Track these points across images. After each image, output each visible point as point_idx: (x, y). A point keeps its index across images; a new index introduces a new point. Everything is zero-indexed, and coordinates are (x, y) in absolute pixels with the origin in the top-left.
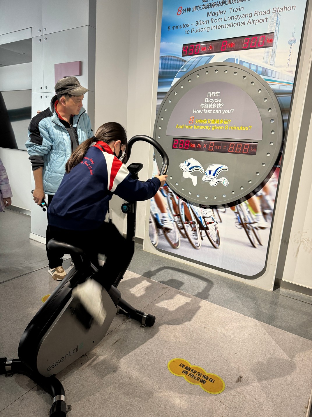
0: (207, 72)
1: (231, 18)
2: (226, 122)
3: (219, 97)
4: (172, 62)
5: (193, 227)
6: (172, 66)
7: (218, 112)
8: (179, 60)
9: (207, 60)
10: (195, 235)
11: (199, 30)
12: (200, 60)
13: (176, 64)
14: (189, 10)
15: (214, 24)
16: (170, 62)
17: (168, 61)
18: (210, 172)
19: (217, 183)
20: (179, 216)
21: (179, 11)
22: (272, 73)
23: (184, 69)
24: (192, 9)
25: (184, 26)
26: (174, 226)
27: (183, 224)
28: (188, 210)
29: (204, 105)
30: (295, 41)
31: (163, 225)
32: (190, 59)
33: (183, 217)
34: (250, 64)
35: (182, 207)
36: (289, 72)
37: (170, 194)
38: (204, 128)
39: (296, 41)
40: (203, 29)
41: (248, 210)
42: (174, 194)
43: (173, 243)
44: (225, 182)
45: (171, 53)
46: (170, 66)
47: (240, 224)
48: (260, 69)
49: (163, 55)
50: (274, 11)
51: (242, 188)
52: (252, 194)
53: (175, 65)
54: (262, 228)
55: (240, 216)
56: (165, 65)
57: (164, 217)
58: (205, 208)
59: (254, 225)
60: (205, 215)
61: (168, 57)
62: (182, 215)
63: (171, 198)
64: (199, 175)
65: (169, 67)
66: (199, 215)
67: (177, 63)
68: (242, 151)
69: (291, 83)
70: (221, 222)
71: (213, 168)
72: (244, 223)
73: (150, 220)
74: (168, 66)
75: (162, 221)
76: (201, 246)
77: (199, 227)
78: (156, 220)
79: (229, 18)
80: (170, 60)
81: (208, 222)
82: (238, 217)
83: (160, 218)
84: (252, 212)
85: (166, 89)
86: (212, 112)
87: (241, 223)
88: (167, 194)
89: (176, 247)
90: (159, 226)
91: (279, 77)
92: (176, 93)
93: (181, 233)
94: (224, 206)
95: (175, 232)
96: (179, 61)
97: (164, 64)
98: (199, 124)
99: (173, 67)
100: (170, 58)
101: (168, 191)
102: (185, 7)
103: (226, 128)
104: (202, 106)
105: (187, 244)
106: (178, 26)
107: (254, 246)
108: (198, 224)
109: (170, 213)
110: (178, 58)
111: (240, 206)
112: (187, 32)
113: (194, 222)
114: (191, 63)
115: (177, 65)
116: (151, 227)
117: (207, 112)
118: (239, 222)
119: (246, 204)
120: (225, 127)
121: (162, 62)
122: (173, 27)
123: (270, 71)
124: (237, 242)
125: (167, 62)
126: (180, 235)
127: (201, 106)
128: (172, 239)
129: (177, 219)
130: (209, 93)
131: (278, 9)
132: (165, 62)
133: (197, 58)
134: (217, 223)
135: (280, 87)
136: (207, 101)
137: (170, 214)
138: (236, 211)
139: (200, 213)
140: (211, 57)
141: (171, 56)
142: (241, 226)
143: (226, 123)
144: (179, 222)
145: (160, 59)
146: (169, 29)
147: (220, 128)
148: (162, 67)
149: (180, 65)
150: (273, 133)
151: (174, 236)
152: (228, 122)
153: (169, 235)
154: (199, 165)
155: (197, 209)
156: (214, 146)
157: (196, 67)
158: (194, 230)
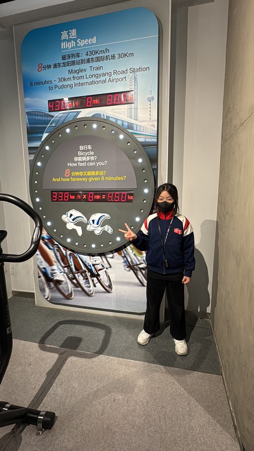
0: (76, 126)
1: (92, 76)
2: (102, 173)
3: (92, 150)
4: (39, 118)
5: (84, 276)
7: (92, 164)
9: (75, 115)
10: (87, 283)
11: (62, 86)
12: (67, 116)
14: (49, 67)
15: (77, 82)
16: (37, 118)
17: (35, 116)
18: (93, 221)
19: (101, 231)
20: (68, 267)
21: (39, 67)
22: (137, 127)
23: (53, 124)
24: (52, 67)
25: (46, 82)
26: (65, 277)
27: (74, 274)
28: (77, 260)
29: (78, 158)
30: (153, 98)
31: (53, 278)
32: (57, 114)
33: (73, 267)
34: (116, 119)
35: (70, 258)
36: (151, 126)
37: (56, 246)
38: (81, 179)
40: (67, 86)
41: (134, 253)
42: (60, 246)
43: (67, 294)
44: (109, 229)
45: (36, 108)
46: (37, 121)
47: (128, 267)
48: (126, 124)
49: (29, 111)
50: (131, 71)
53: (43, 120)
55: (127, 259)
56: (32, 121)
57: (53, 270)
58: (93, 256)
59: (141, 266)
60: (94, 263)
61: (34, 112)
62: (72, 265)
63: (58, 251)
64: (83, 226)
66: (89, 263)
67: (45, 118)
68: (120, 199)
69: (154, 136)
70: (111, 267)
71: (96, 217)
72: (132, 265)
73: (39, 275)
75: (52, 274)
76: (95, 292)
77: (90, 275)
78: (45, 274)
79: (90, 76)
80: (37, 115)
81: (98, 269)
82: (125, 260)
83: (49, 271)
84: (137, 254)
85: (37, 144)
86: (86, 164)
88: (53, 247)
89: (70, 297)
90: (49, 279)
91: (143, 131)
93: (73, 283)
94: (112, 252)
95: (67, 283)
96: (46, 116)
97: (31, 119)
98: (75, 177)
99: (41, 122)
100: (36, 113)
101: (53, 244)
102: (45, 64)
103: (103, 179)
104: (76, 159)
105: (81, 293)
106: (40, 82)
107: (143, 285)
108: (89, 272)
110: (45, 113)
111: (125, 250)
112: (51, 88)
113: (84, 271)
114: (59, 119)
116: (41, 281)
117: (82, 164)
118: (128, 265)
119: (131, 247)
120: (101, 178)
121: (29, 118)
122: (35, 83)
123: (135, 126)
124: (128, 283)
125: (34, 118)
126: (72, 285)
128: (64, 290)
129: (67, 270)
130: (81, 146)
131: (134, 69)
133: (64, 113)
134: (107, 269)
135: (146, 140)
136: (80, 154)
138: (123, 255)
139: (89, 261)
140: (78, 113)
141: (38, 112)
144: (70, 272)
145: (26, 115)
146: (32, 85)
147: (96, 179)
148: (29, 122)
149: (48, 120)
150: (146, 181)
151: (66, 287)
152: (104, 173)
153: (60, 287)
154: (81, 215)
155: (86, 258)
156: (94, 197)
157: (65, 121)
158: (86, 278)
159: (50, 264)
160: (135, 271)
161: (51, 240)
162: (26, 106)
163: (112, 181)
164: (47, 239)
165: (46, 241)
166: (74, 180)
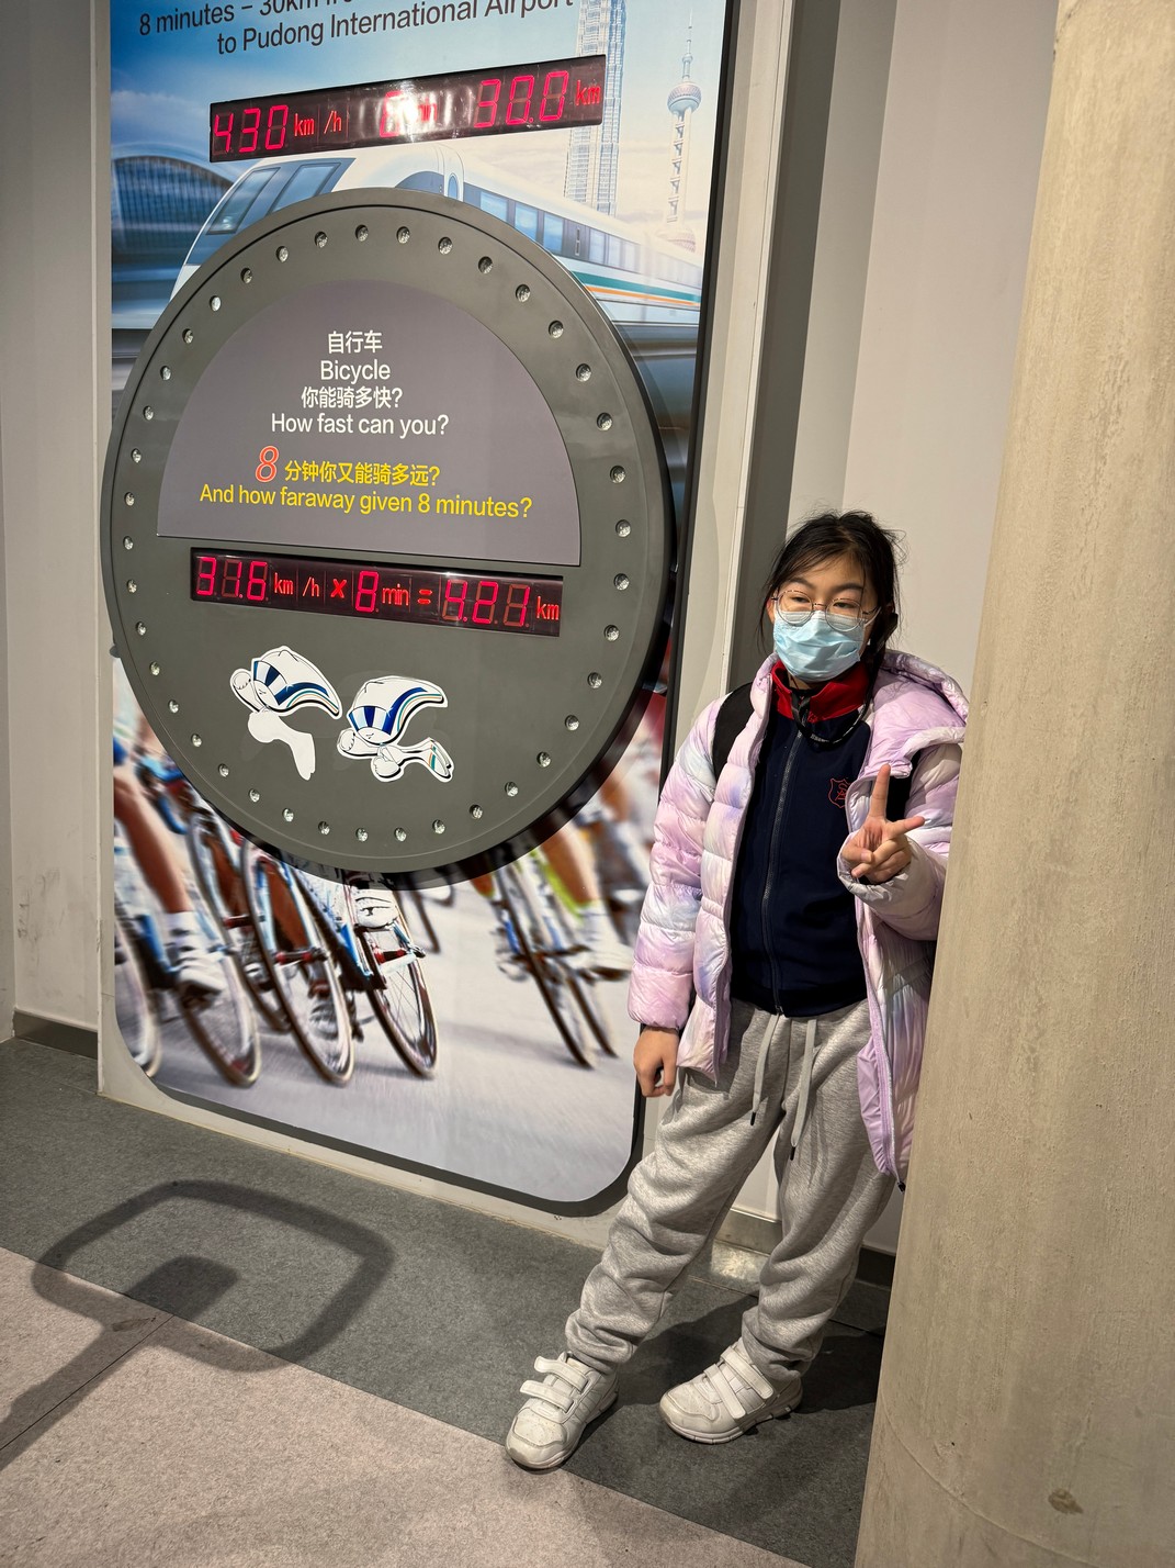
0: (321, 234)
2: (421, 476)
3: (382, 357)
4: (166, 189)
5: (315, 978)
6: (170, 207)
7: (379, 426)
8: (197, 176)
9: (322, 178)
10: (326, 1017)
11: (277, 36)
12: (289, 182)
13: (186, 196)
15: (342, 10)
16: (160, 189)
17: (148, 181)
18: (370, 712)
19: (403, 767)
20: (247, 928)
22: (606, 248)
23: (225, 221)
25: (210, 15)
26: (227, 976)
27: (270, 963)
28: (287, 894)
29: (316, 391)
30: (695, 98)
31: (177, 973)
32: (250, 174)
33: (267, 927)
34: (511, 205)
35: (259, 882)
36: (677, 242)
37: (201, 817)
38: (324, 501)
39: (700, 99)
40: (297, 33)
41: (548, 890)
42: (218, 820)
43: (230, 1058)
44: (435, 758)
45: (160, 143)
46: (159, 206)
48: (554, 229)
49: (126, 154)
51: (513, 792)
52: (558, 815)
53: (182, 200)
54: (611, 975)
55: (514, 918)
56: (138, 201)
57: (179, 933)
58: (363, 885)
59: (576, 962)
60: (364, 919)
61: (147, 162)
62: (263, 919)
63: (206, 841)
64: (324, 730)
65: (156, 210)
66: (339, 919)
67: (191, 190)
68: (499, 615)
69: (689, 297)
70: (436, 948)
71: (382, 692)
72: (533, 950)
73: (120, 949)
74: (153, 206)
75: (174, 952)
76: (356, 1066)
77: (341, 978)
78: (144, 948)
80: (159, 177)
81: (380, 951)
82: (506, 924)
83: (162, 940)
84: (563, 899)
85: (147, 316)
86: (355, 426)
87: (522, 953)
88: (186, 819)
89: (244, 1076)
90: (159, 977)
91: (637, 264)
92: (191, 334)
93: (261, 1007)
94: (445, 873)
95: (234, 1004)
96: (197, 184)
97: (131, 195)
98: (300, 486)
99: (174, 211)
100: (157, 166)
101: (189, 808)
103: (424, 507)
104: (308, 396)
105: (294, 1059)
106: (182, 16)
107: (581, 1062)
108: (335, 962)
109: (208, 910)
110: (194, 167)
111: (511, 873)
112: (225, 46)
113: (316, 953)
114: (250, 195)
115: (189, 200)
116: (123, 979)
117: (333, 424)
118: (515, 950)
119: (536, 862)
120: (416, 502)
121: (123, 188)
122: (162, 22)
123: (597, 239)
124: (511, 1042)
125: (144, 188)
126: (258, 1017)
127: (304, 396)
128: (223, 1039)
129: (239, 941)
130: (335, 334)
132: (136, 188)
133: (276, 168)
134: (419, 955)
135: (644, 314)
136: (327, 374)
137: (206, 919)
138: (498, 896)
139: (342, 908)
140: (339, 167)
141: (163, 160)
142: (522, 965)
143: (420, 481)
144: (251, 953)
145: (114, 172)
146: (145, 29)
147: (395, 504)
148: (123, 211)
149: (203, 200)
150: (625, 532)
151: (230, 1023)
152: (430, 476)
153: (206, 1017)
154: (319, 679)
155: (329, 892)
156: (379, 593)
157: (278, 208)
158: (320, 991)
159: (171, 903)
160: (549, 984)
161: (177, 784)
162: (118, 133)
163: (467, 518)
164: (166, 782)
165: (160, 788)
166: (295, 499)
